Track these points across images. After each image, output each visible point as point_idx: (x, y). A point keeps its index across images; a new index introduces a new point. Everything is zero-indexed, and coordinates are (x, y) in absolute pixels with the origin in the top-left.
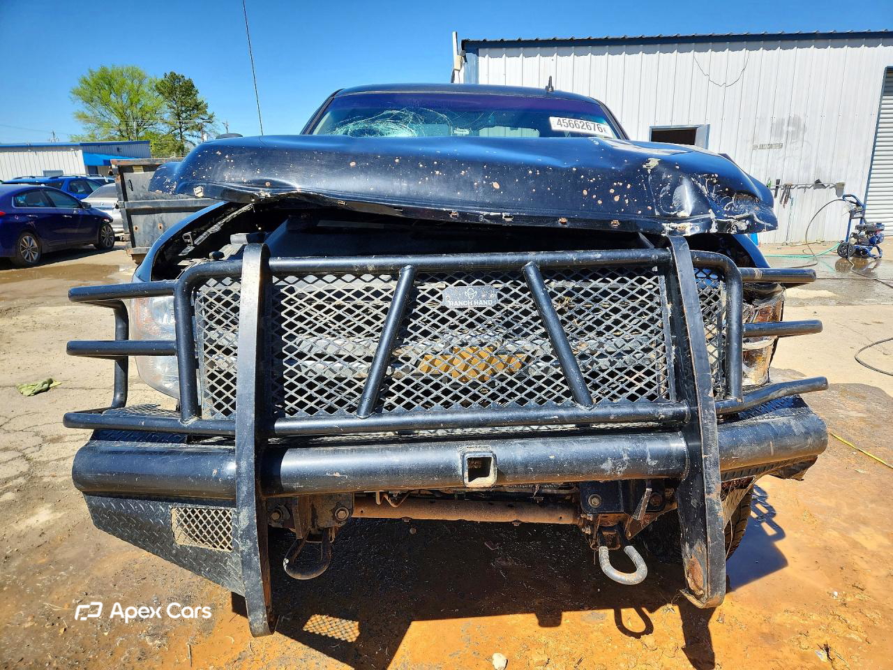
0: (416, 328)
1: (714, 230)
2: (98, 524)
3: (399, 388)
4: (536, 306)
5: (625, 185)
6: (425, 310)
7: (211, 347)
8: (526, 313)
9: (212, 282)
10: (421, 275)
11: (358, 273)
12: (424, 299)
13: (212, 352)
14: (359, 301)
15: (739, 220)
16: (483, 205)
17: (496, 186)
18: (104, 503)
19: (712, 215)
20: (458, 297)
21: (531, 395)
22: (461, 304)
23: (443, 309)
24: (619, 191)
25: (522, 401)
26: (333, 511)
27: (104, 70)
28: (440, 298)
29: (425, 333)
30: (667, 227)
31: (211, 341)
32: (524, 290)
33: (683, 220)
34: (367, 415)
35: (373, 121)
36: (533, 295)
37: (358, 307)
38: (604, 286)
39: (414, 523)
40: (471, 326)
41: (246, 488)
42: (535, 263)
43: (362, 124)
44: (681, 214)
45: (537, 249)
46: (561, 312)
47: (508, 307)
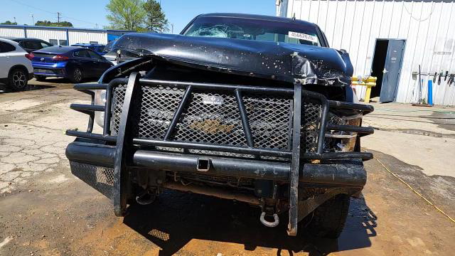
0: (191, 110)
1: (315, 83)
2: (73, 172)
3: (181, 132)
4: (238, 107)
5: (281, 61)
6: (195, 104)
7: (117, 110)
8: (234, 109)
9: (120, 86)
10: (195, 89)
11: (172, 87)
12: (195, 99)
13: (117, 112)
14: (170, 98)
15: (330, 80)
16: (221, 65)
17: (227, 58)
18: (75, 164)
19: (316, 77)
20: (209, 100)
21: (231, 141)
22: (209, 103)
23: (202, 104)
24: (277, 64)
25: (228, 143)
26: (157, 180)
28: (201, 100)
29: (194, 112)
30: (296, 80)
31: (117, 107)
32: (234, 100)
33: (304, 78)
34: (167, 140)
35: (210, 29)
36: (238, 102)
37: (170, 100)
38: (266, 102)
39: (193, 194)
40: (212, 111)
41: (118, 160)
42: (239, 89)
43: (205, 30)
44: (303, 75)
45: (241, 84)
46: (249, 110)
47: (227, 106)
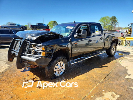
27: (103, 17)
